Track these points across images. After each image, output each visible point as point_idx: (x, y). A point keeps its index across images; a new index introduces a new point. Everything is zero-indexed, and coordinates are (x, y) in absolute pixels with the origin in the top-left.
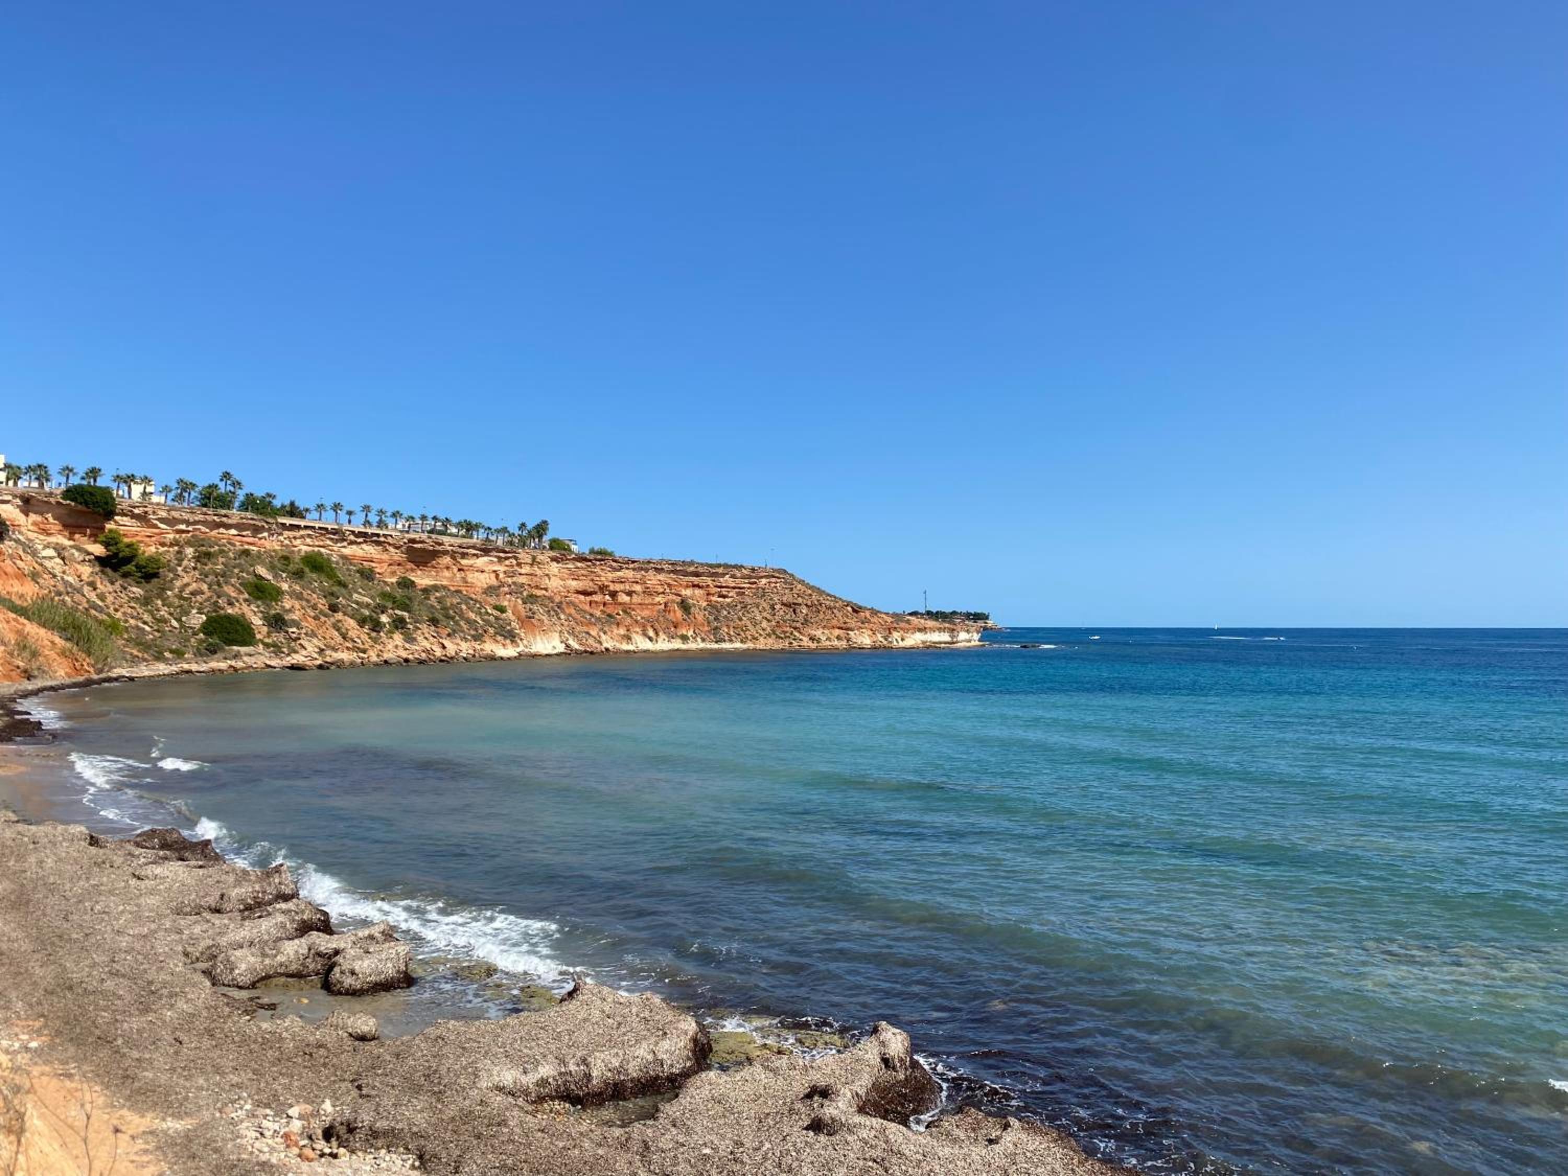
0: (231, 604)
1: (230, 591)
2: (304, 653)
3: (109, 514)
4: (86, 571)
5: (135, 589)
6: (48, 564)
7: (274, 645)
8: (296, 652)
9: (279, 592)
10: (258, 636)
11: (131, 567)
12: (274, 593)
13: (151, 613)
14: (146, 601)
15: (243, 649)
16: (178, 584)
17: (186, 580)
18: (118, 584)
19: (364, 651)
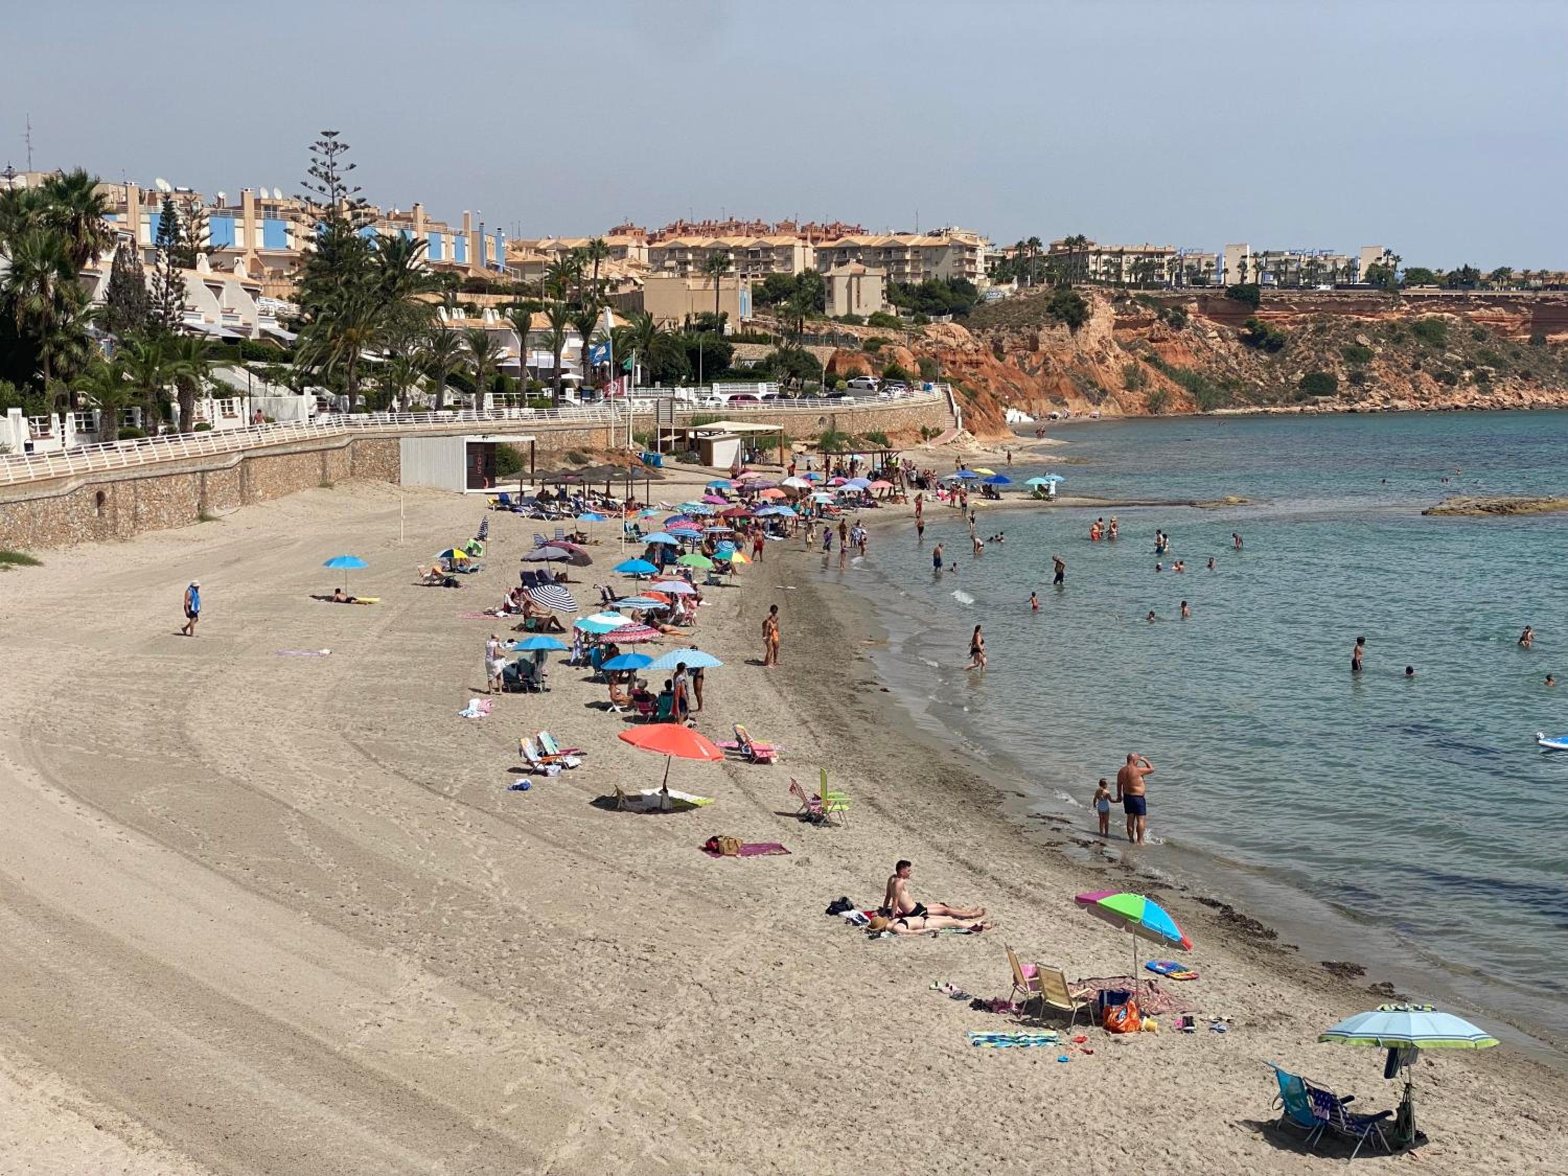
0: (1327, 365)
1: (1330, 356)
2: (1371, 401)
3: (1256, 305)
4: (1235, 345)
5: (1264, 357)
6: (1210, 342)
7: (1349, 395)
8: (1364, 400)
9: (1370, 355)
10: (1339, 389)
11: (1263, 342)
12: (1365, 356)
13: (1270, 373)
14: (1269, 366)
15: (1320, 398)
16: (1296, 352)
17: (1303, 348)
18: (1253, 355)
19: (1427, 400)
